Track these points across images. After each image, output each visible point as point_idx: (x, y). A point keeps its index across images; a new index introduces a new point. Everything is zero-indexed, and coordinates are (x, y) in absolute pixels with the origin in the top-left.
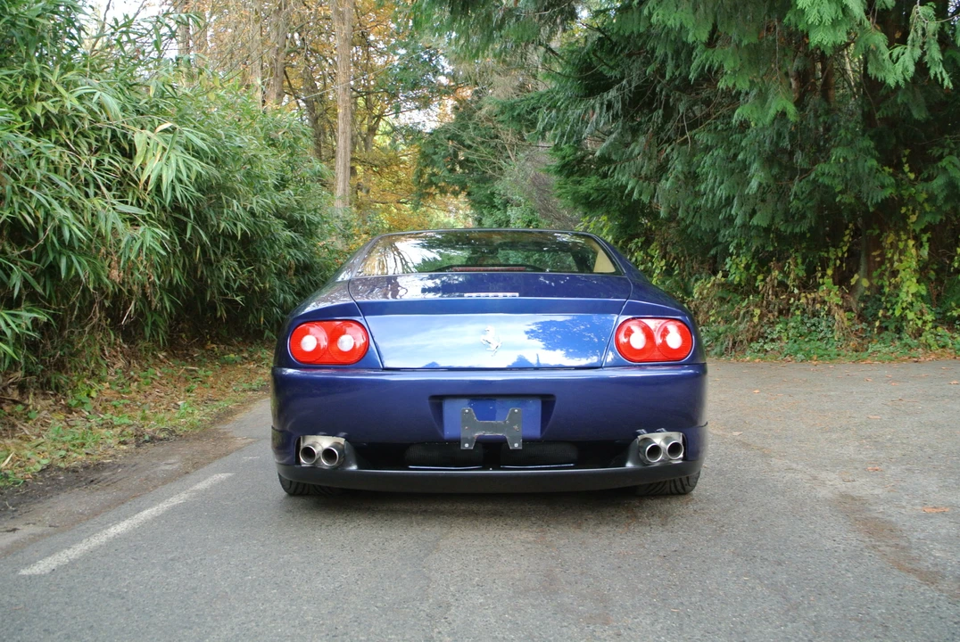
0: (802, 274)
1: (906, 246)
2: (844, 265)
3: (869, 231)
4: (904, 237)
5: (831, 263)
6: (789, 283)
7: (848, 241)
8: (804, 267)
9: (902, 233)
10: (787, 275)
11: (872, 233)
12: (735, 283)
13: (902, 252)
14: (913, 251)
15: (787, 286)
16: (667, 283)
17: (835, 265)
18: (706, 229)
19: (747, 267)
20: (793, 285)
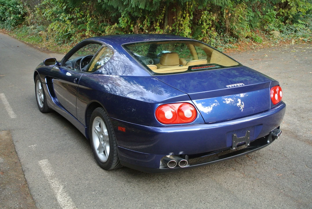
0: (149, 25)
1: (186, 16)
2: (162, 22)
3: (172, 10)
4: (185, 13)
5: (159, 21)
6: (144, 28)
7: (164, 13)
8: (150, 23)
9: (184, 11)
10: (143, 25)
11: (173, 10)
12: (123, 28)
13: (184, 18)
14: (188, 18)
15: (143, 30)
16: (92, 27)
17: (160, 21)
18: (115, 8)
19: (127, 22)
20: (146, 29)
